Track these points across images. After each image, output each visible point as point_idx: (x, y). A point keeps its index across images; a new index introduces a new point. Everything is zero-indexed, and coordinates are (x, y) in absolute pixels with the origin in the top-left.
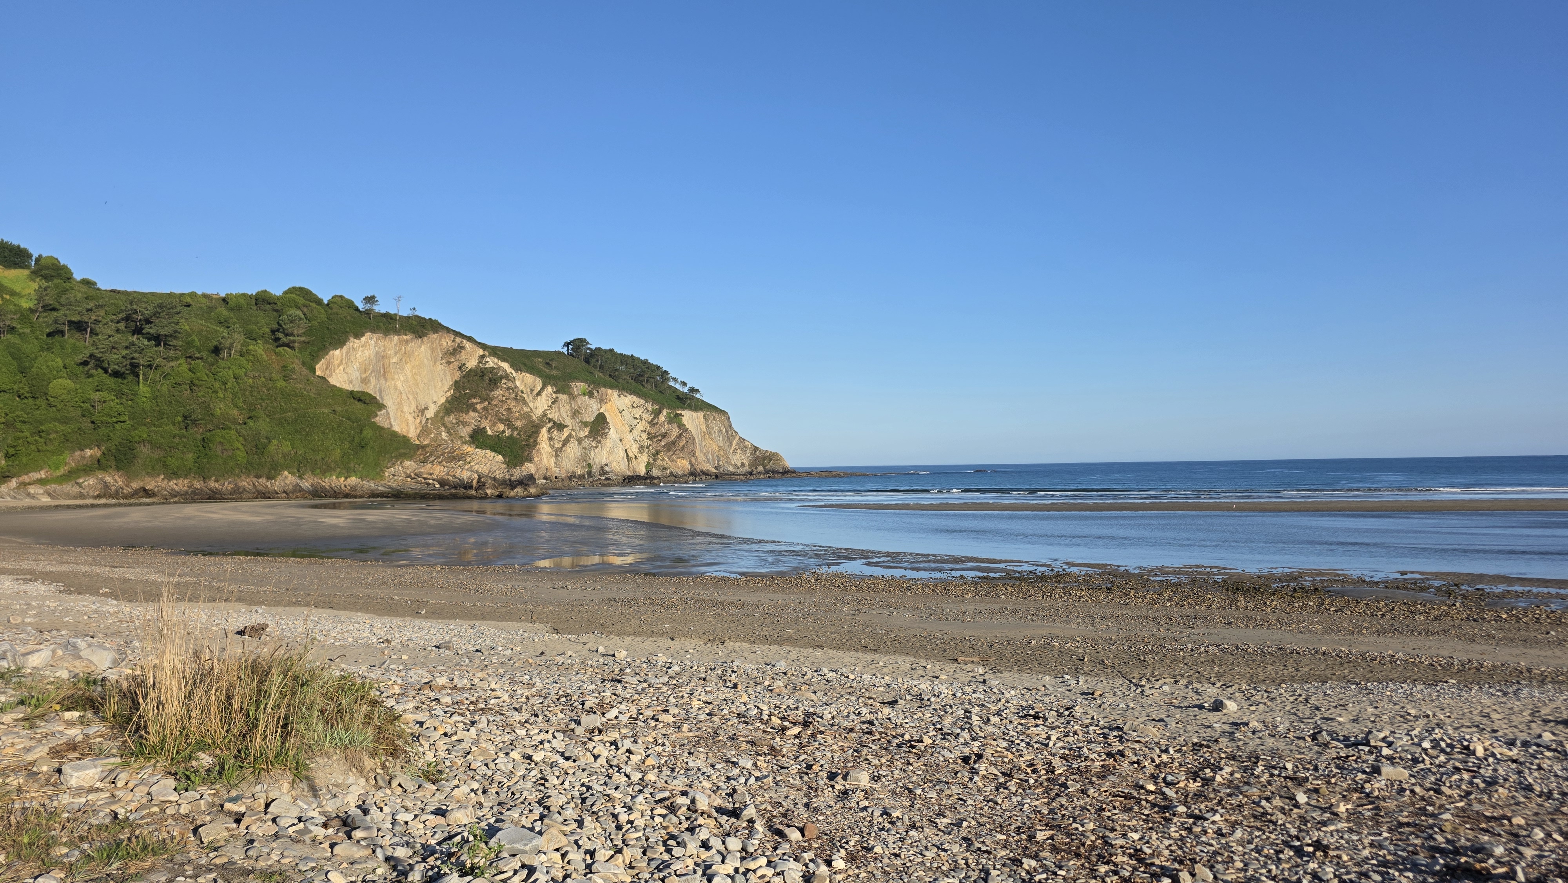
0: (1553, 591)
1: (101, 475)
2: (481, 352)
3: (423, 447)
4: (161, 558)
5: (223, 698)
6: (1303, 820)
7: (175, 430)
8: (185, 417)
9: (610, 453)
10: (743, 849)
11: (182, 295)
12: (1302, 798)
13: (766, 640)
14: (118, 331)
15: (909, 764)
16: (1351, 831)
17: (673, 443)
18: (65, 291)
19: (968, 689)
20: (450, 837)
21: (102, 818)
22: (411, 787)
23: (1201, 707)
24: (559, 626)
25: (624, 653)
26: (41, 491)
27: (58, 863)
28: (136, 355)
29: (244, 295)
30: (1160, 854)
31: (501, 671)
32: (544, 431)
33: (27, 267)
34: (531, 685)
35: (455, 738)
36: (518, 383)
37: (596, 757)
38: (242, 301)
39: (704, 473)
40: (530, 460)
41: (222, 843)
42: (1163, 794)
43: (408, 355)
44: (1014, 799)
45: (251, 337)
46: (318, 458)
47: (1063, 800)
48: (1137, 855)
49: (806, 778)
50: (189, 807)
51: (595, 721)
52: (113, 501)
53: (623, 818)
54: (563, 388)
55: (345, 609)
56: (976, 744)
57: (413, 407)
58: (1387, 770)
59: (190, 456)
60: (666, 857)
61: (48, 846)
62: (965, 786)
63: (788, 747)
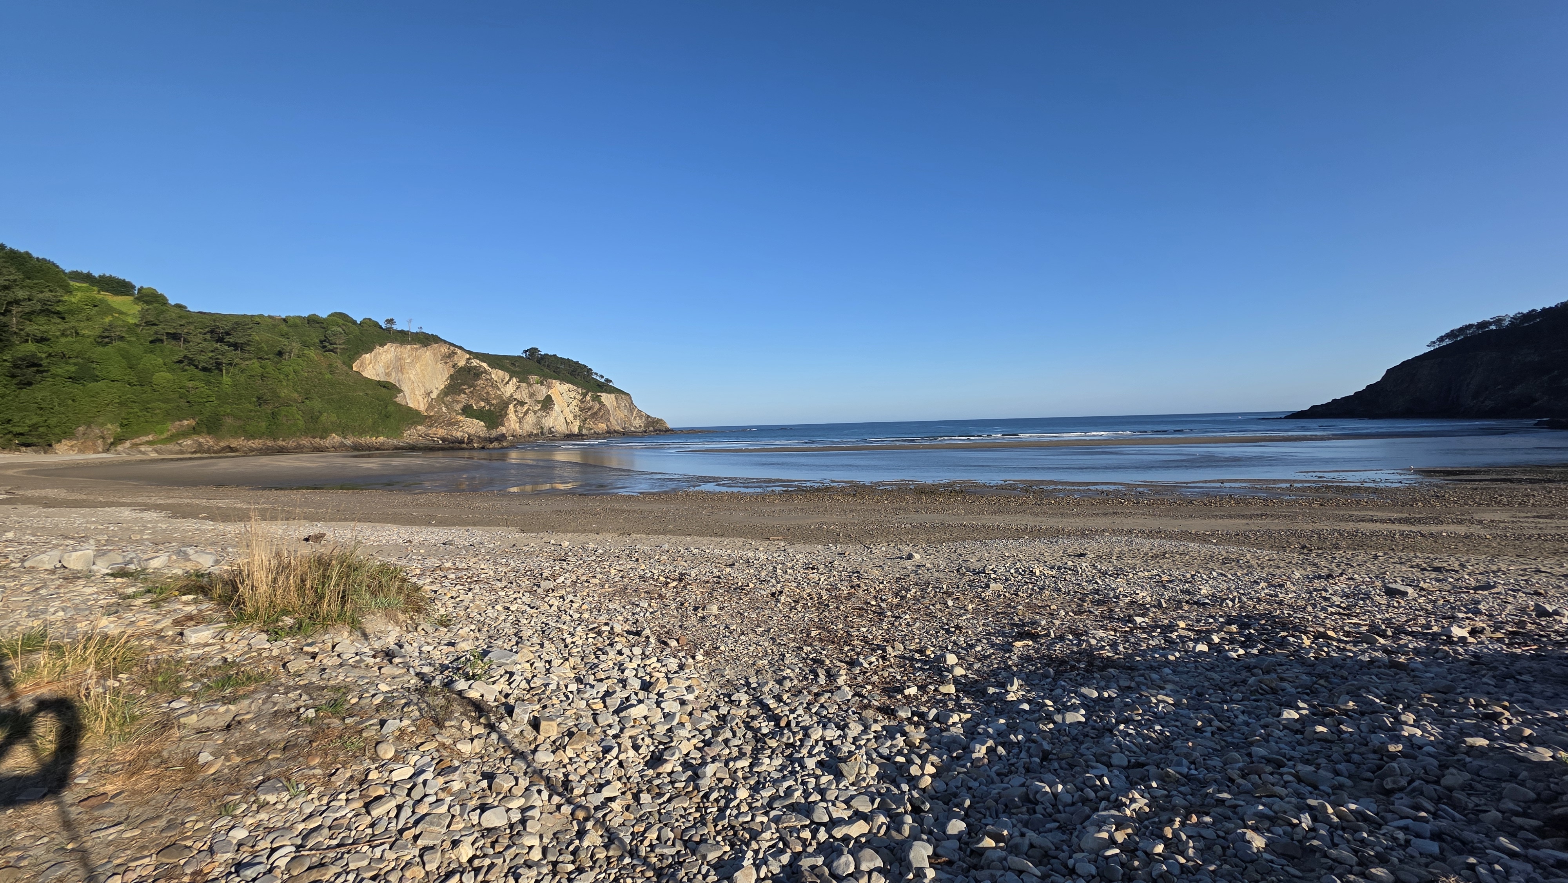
0: (1076, 488)
1: (196, 437)
2: (468, 356)
3: (430, 417)
4: (244, 492)
5: (299, 581)
6: (950, 614)
7: (251, 407)
8: (259, 398)
9: (555, 420)
10: (643, 653)
11: (252, 316)
12: (950, 603)
13: (656, 532)
14: (205, 340)
15: (741, 599)
16: (973, 618)
17: (596, 413)
18: (163, 312)
19: (775, 555)
20: (458, 659)
21: (216, 661)
22: (431, 630)
23: (901, 558)
24: (525, 528)
25: (567, 543)
26: (150, 449)
27: (186, 692)
28: (220, 356)
29: (299, 317)
30: (877, 638)
31: (487, 557)
32: (511, 406)
33: (132, 295)
34: (508, 565)
35: (458, 599)
36: (493, 376)
37: (551, 606)
38: (298, 321)
39: (615, 432)
40: (503, 425)
41: (303, 672)
42: (880, 606)
43: (418, 358)
44: (800, 615)
45: (305, 345)
46: (356, 424)
47: (826, 613)
48: (865, 640)
49: (680, 611)
50: (278, 651)
51: (550, 584)
52: (207, 455)
53: (569, 640)
54: (523, 379)
55: (379, 522)
56: (779, 585)
57: (422, 391)
58: (993, 585)
59: (264, 424)
60: (596, 661)
61: (178, 682)
62: (773, 609)
63: (669, 594)
